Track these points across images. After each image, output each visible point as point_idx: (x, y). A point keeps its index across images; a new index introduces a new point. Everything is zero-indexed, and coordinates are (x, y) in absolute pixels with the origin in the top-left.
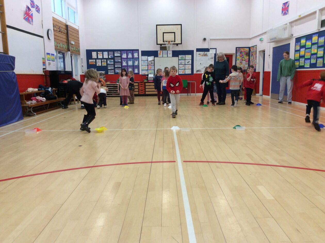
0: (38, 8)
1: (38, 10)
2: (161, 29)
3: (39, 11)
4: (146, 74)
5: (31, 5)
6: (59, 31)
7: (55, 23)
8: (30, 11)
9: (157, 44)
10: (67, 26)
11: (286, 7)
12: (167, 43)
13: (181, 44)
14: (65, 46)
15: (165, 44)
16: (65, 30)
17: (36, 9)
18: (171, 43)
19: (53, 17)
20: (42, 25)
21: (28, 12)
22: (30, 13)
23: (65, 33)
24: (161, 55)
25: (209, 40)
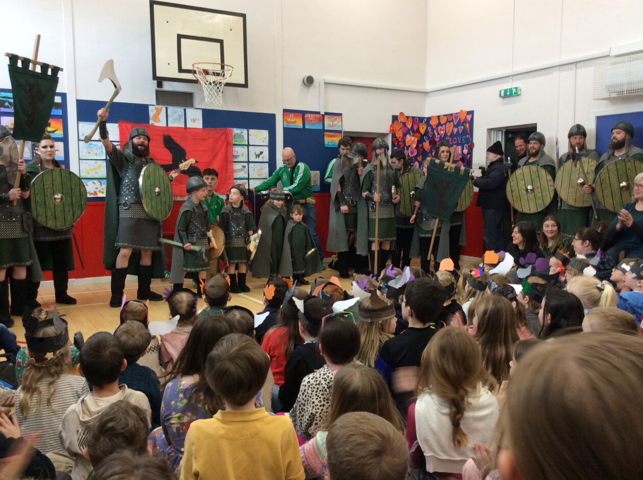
2: (171, 22)
4: (100, 195)
13: (245, 86)
24: (162, 123)
25: (322, 84)
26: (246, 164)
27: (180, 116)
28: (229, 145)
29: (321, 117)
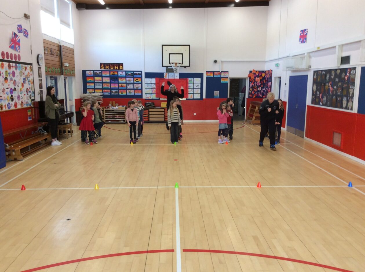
0: (27, 32)
1: (26, 34)
2: (167, 50)
3: (28, 36)
4: (150, 98)
5: (18, 30)
6: (51, 54)
7: (47, 46)
8: (17, 37)
9: (163, 66)
10: (60, 47)
11: (305, 34)
12: (174, 65)
13: (189, 66)
14: (58, 70)
15: (171, 66)
16: (58, 52)
17: (24, 34)
18: (178, 65)
19: (43, 39)
20: (31, 50)
21: (14, 38)
22: (17, 39)
23: (58, 55)
24: (167, 78)
25: (221, 62)
26: (193, 89)
27: (172, 75)
28: (187, 83)
29: (220, 73)
